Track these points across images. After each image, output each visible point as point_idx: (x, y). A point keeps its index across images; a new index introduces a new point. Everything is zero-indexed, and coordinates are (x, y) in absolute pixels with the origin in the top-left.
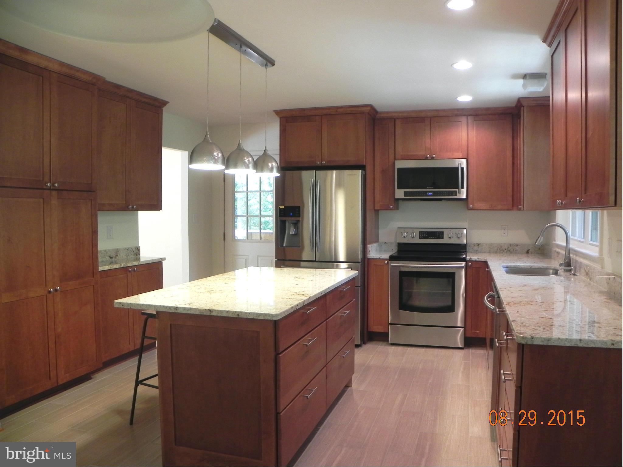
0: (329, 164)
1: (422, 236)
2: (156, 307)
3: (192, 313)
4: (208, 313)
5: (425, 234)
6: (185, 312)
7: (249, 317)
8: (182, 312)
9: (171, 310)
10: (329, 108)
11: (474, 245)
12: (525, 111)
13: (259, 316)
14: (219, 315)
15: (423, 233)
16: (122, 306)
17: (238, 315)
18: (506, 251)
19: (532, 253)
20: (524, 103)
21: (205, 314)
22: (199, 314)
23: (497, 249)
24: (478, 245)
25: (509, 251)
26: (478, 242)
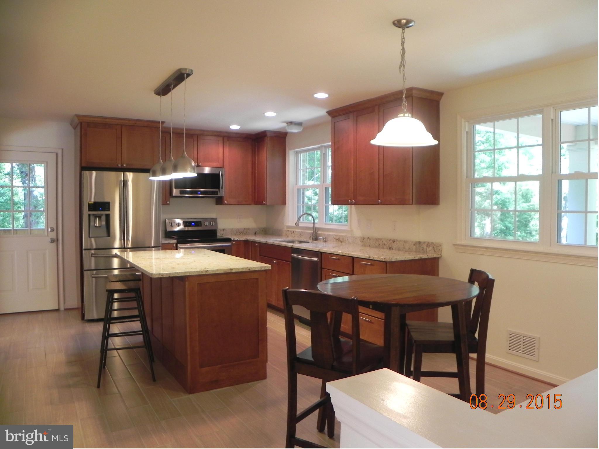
0: (128, 167)
1: (186, 224)
2: (191, 273)
3: (218, 273)
4: (230, 271)
5: (188, 223)
6: (213, 273)
7: (255, 270)
8: (211, 273)
9: (203, 273)
10: (130, 120)
11: (221, 230)
12: (268, 139)
13: (261, 268)
14: (237, 271)
15: (186, 223)
16: (161, 276)
17: (249, 269)
18: (242, 233)
19: (258, 234)
20: (268, 134)
21: (227, 272)
22: (224, 272)
23: (236, 233)
24: (224, 230)
25: (244, 233)
26: (224, 228)
